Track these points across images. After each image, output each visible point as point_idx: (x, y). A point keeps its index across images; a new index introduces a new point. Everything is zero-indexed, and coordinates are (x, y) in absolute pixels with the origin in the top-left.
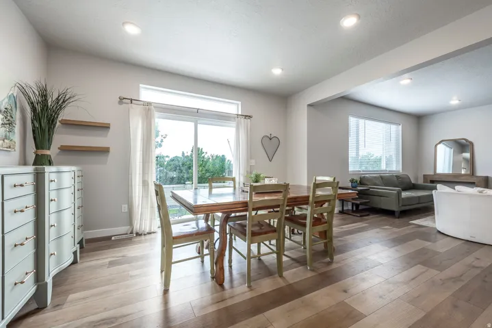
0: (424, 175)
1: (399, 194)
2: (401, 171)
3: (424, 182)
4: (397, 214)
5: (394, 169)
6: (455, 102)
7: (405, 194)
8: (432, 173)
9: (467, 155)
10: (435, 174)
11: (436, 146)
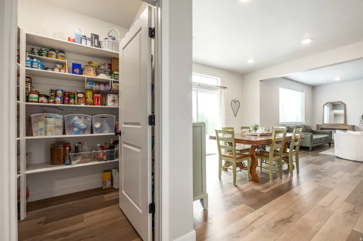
0: (317, 125)
1: (312, 137)
2: (304, 122)
3: (317, 129)
4: (310, 149)
5: (300, 121)
6: (338, 79)
7: (315, 137)
8: (322, 124)
9: (341, 112)
10: (323, 124)
11: (324, 106)
